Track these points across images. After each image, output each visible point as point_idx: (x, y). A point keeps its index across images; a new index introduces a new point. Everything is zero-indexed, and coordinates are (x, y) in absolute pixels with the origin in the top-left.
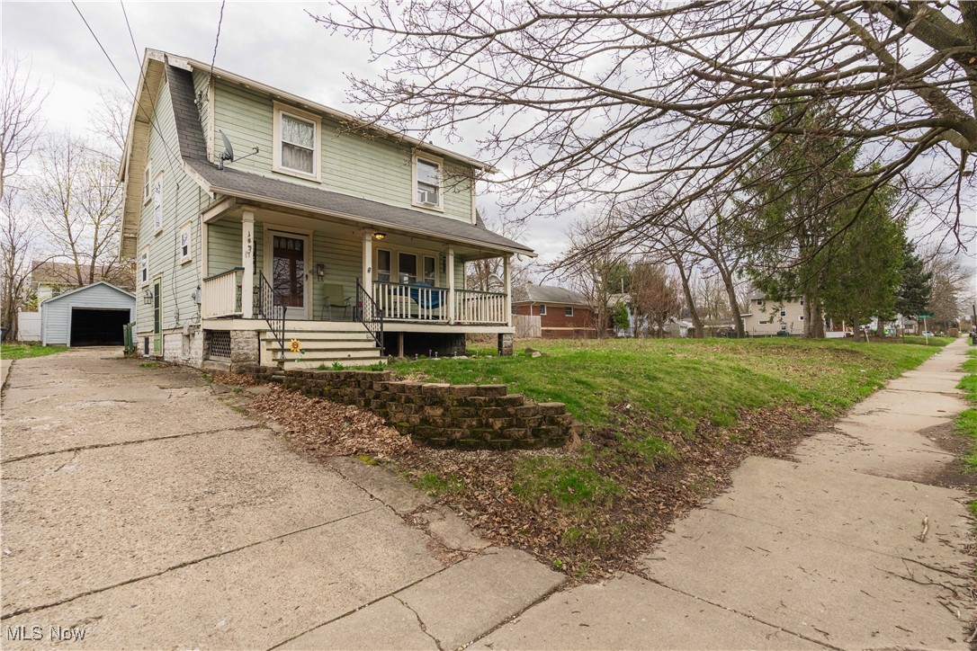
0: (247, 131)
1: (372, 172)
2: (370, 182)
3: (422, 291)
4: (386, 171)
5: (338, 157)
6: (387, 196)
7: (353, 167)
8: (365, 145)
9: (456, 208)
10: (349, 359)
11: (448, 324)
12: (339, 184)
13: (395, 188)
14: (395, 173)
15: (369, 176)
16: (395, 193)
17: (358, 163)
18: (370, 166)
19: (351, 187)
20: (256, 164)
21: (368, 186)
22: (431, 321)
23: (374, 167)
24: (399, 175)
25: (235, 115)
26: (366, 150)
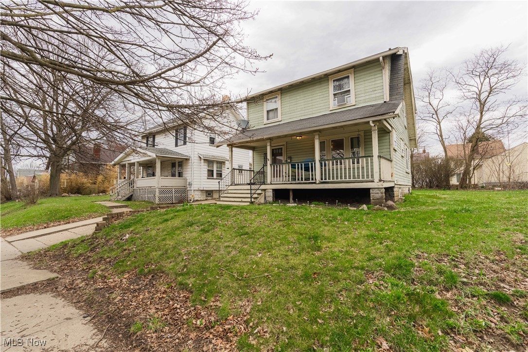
0: (257, 113)
1: (305, 103)
2: (304, 109)
3: (298, 165)
4: (313, 99)
5: (288, 105)
6: (314, 112)
7: (296, 106)
8: (301, 91)
9: (367, 97)
10: (242, 202)
11: (315, 183)
12: (289, 117)
13: (319, 105)
14: (318, 97)
15: (303, 106)
16: (318, 108)
17: (298, 102)
18: (304, 101)
19: (294, 116)
20: (259, 124)
21: (303, 112)
22: (304, 181)
23: (306, 100)
24: (322, 96)
25: (254, 109)
26: (302, 94)
